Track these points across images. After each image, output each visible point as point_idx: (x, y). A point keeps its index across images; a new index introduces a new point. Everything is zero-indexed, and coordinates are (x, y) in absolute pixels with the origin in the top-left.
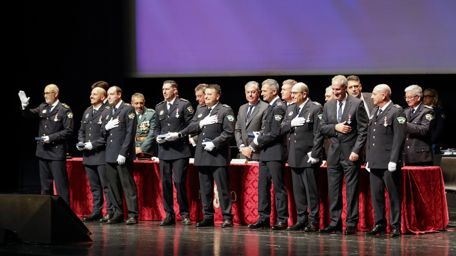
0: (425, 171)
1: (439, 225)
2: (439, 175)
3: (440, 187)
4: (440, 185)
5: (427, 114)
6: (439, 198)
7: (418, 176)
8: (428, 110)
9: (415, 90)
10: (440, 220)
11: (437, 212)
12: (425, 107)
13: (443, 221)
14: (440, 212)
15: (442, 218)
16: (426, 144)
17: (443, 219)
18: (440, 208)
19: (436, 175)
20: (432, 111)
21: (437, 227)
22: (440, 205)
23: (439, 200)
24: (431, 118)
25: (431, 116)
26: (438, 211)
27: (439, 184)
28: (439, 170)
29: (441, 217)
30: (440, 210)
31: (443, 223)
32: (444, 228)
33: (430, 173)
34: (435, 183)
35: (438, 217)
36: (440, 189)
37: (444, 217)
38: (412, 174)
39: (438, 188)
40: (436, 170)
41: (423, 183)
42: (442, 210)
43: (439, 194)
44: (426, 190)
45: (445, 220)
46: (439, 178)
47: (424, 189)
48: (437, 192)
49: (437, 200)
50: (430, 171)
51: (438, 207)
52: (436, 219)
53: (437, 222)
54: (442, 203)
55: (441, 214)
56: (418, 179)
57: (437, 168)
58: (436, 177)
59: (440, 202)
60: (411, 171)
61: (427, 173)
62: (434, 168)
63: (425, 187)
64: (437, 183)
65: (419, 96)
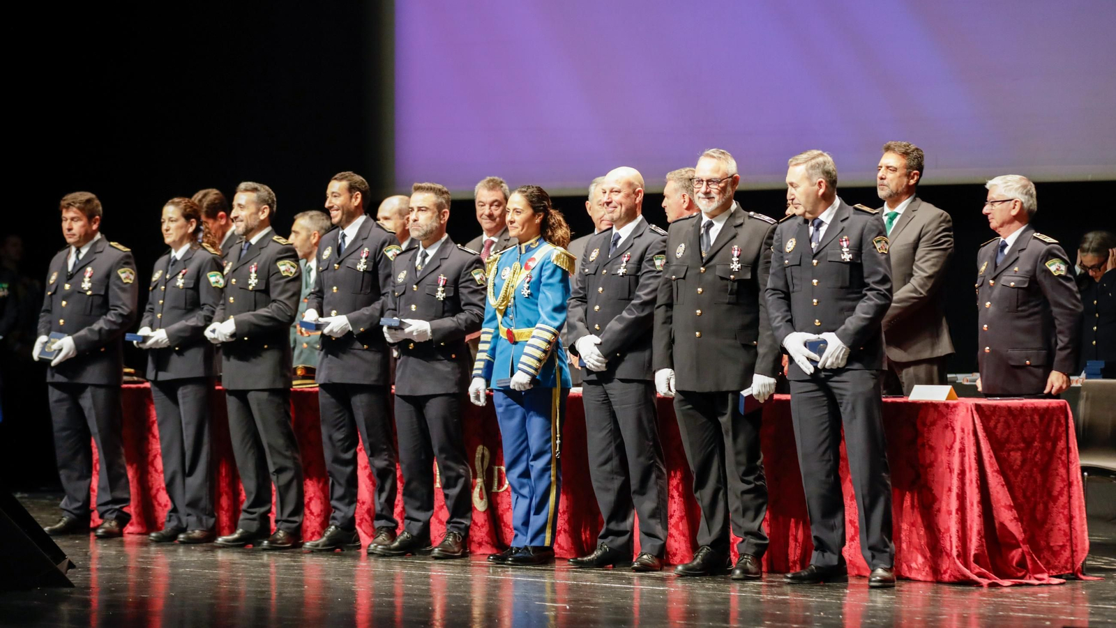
0: (1022, 410)
1: (1059, 562)
2: (1064, 424)
3: (1063, 458)
4: (1065, 451)
6: (1062, 486)
7: (999, 422)
9: (1009, 184)
10: (1063, 547)
11: (1053, 525)
12: (1039, 239)
14: (1064, 526)
15: (1068, 544)
16: (1039, 346)
17: (1071, 546)
18: (1064, 515)
19: (1055, 422)
21: (1055, 568)
22: (1064, 507)
23: (1061, 493)
26: (1058, 524)
27: (1063, 449)
28: (1063, 409)
29: (1067, 541)
30: (1063, 520)
31: (1072, 556)
32: (1073, 569)
33: (1036, 418)
34: (1049, 444)
35: (1058, 540)
36: (1066, 462)
37: (1074, 542)
38: (980, 417)
39: (1060, 458)
40: (1054, 409)
41: (1014, 444)
42: (1070, 519)
43: (1062, 476)
44: (1024, 461)
45: (1079, 548)
46: (1063, 431)
47: (1016, 460)
48: (1056, 470)
49: (1055, 493)
50: (1035, 410)
51: (1060, 513)
52: (1052, 544)
53: (1056, 554)
54: (1069, 502)
55: (1068, 531)
56: (998, 431)
57: (1059, 403)
58: (1053, 430)
59: (1063, 499)
60: (978, 407)
61: (1027, 416)
62: (1050, 403)
63: (1019, 454)
64: (1058, 445)
65: (1016, 202)
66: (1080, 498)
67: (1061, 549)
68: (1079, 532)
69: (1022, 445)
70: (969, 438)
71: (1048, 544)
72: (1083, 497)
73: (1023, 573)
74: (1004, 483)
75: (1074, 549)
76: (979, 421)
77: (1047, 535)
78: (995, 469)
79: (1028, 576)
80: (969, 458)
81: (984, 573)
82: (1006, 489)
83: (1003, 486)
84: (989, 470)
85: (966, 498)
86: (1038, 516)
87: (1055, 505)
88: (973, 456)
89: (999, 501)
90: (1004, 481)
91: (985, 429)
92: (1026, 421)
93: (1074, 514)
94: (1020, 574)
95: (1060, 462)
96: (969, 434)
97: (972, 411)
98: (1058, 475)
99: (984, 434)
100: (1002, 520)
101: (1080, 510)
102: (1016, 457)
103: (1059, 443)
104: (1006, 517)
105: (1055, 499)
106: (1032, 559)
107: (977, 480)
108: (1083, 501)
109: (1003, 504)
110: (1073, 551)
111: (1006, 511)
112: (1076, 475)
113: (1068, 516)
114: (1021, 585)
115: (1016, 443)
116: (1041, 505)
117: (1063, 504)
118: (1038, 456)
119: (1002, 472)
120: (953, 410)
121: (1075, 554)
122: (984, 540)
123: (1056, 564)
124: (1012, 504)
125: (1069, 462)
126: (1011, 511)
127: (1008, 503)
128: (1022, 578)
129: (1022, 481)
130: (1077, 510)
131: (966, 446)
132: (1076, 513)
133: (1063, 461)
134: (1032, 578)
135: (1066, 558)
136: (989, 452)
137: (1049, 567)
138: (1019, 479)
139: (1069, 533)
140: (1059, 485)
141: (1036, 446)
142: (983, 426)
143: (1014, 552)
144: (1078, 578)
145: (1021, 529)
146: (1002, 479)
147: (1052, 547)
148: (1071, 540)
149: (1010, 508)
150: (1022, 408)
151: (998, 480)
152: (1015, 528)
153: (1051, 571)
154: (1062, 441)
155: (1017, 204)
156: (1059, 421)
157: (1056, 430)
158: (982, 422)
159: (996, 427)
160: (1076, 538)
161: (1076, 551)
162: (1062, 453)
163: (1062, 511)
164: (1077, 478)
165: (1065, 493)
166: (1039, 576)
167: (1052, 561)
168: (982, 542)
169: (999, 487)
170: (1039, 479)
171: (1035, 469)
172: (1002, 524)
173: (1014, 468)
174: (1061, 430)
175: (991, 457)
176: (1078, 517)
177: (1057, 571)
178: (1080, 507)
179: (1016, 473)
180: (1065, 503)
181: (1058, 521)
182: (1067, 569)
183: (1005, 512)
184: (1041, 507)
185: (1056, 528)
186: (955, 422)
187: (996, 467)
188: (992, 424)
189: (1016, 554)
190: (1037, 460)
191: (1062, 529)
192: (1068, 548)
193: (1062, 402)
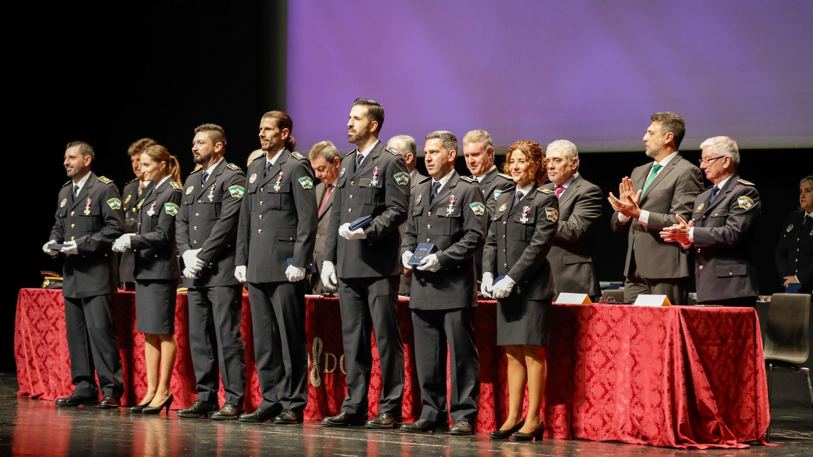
0: (719, 314)
1: (746, 432)
2: (752, 326)
3: (751, 352)
4: (753, 347)
5: (741, 197)
6: (750, 373)
7: (700, 323)
8: (743, 188)
9: (719, 144)
10: (750, 420)
11: (743, 403)
12: (740, 183)
14: (751, 404)
15: (754, 418)
17: (756, 420)
18: (751, 395)
19: (745, 324)
20: (751, 189)
21: (743, 436)
22: (751, 390)
23: (749, 379)
24: (749, 206)
25: (749, 201)
26: (746, 403)
27: (751, 345)
28: (752, 315)
29: (753, 416)
30: (750, 399)
31: (757, 427)
32: (757, 438)
33: (730, 320)
34: (740, 341)
35: (746, 415)
36: (753, 355)
37: (759, 416)
38: (686, 319)
39: (749, 352)
40: (744, 314)
41: (712, 340)
42: (756, 399)
43: (750, 366)
44: (720, 354)
45: (762, 421)
46: (752, 331)
47: (713, 352)
48: (746, 361)
49: (745, 379)
50: (729, 314)
51: (748, 394)
52: (741, 418)
53: (744, 425)
54: (755, 386)
55: (753, 408)
56: (700, 331)
58: (744, 329)
59: (751, 384)
60: (684, 311)
61: (723, 319)
62: (741, 310)
63: (716, 348)
64: (747, 342)
65: (727, 158)
66: (763, 383)
67: (748, 422)
68: (762, 409)
69: (719, 341)
70: (676, 335)
71: (738, 417)
72: (766, 382)
73: (718, 439)
74: (703, 370)
75: (758, 422)
76: (685, 322)
77: (738, 411)
78: (696, 359)
79: (721, 442)
80: (677, 350)
81: (687, 440)
82: (705, 374)
83: (702, 372)
84: (692, 360)
85: (674, 381)
86: (731, 396)
87: (744, 387)
88: (679, 349)
89: (699, 383)
90: (703, 368)
91: (689, 328)
92: (722, 323)
93: (759, 396)
94: (715, 440)
95: (748, 355)
96: (676, 332)
97: (679, 314)
98: (747, 365)
99: (688, 332)
100: (701, 398)
101: (763, 392)
102: (714, 350)
103: (748, 340)
104: (705, 396)
105: (745, 384)
106: (724, 429)
107: (682, 367)
108: (766, 385)
109: (702, 386)
110: (757, 424)
111: (705, 391)
112: (762, 365)
113: (754, 396)
114: (714, 448)
115: (714, 340)
116: (733, 387)
117: (750, 387)
118: (731, 350)
119: (702, 361)
120: (665, 313)
121: (759, 426)
122: (687, 413)
123: (744, 433)
124: (709, 386)
125: (756, 355)
126: (708, 391)
127: (706, 386)
128: (717, 443)
129: (718, 369)
130: (761, 392)
131: (675, 341)
132: (760, 394)
133: (751, 355)
134: (725, 443)
135: (752, 429)
136: (691, 346)
137: (738, 436)
138: (716, 367)
139: (754, 410)
140: (748, 372)
141: (730, 342)
142: (687, 325)
143: (711, 423)
144: (761, 444)
145: (716, 405)
146: (702, 367)
147: (741, 420)
148: (756, 415)
149: (707, 389)
150: (719, 313)
151: (698, 367)
152: (711, 405)
153: (740, 439)
154: (751, 339)
155: (727, 159)
156: (748, 323)
157: (746, 331)
158: (687, 322)
159: (698, 327)
160: (760, 413)
161: (760, 424)
162: (750, 348)
163: (750, 392)
164: (762, 368)
165: (752, 378)
166: (729, 442)
167: (740, 431)
168: (686, 414)
169: (699, 373)
170: (732, 368)
171: (729, 360)
172: (701, 402)
173: (713, 358)
174: (749, 330)
175: (693, 350)
176: (761, 398)
177: (745, 439)
178: (763, 390)
179: (713, 362)
180: (752, 387)
181: (746, 400)
182: (752, 437)
183: (703, 392)
184: (733, 389)
185: (744, 406)
186: (666, 322)
187: (697, 357)
188: (695, 324)
189: (712, 425)
190: (730, 353)
191: (750, 406)
192: (754, 421)
193: (751, 309)
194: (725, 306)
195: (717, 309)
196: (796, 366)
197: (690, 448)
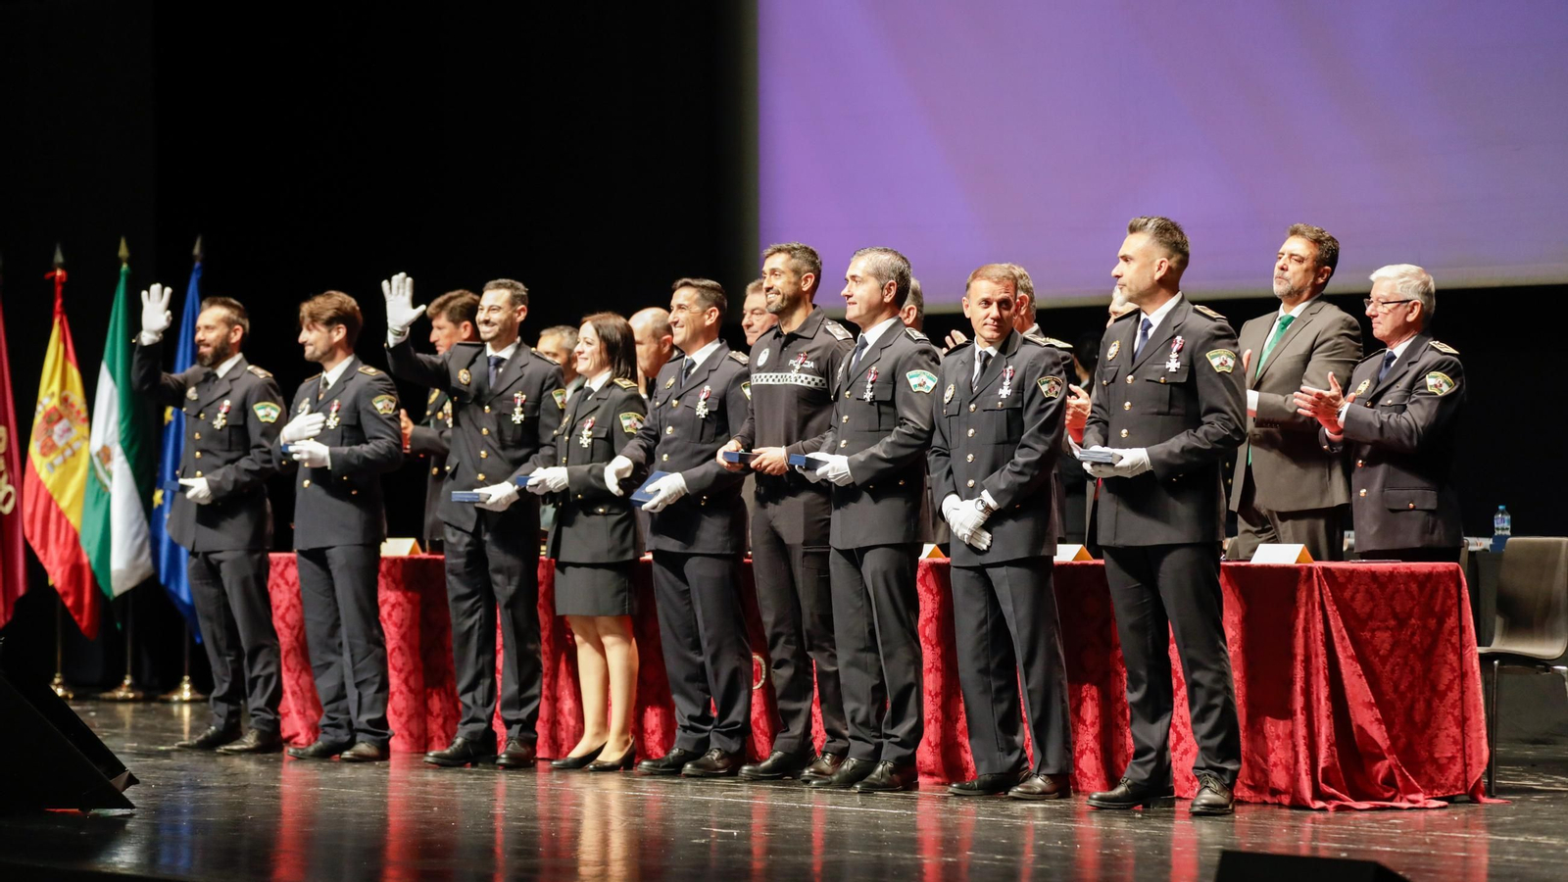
0: (1392, 575)
1: (1446, 779)
2: (1455, 595)
3: (1455, 639)
4: (1457, 631)
5: (1433, 374)
6: (1451, 678)
7: (1358, 592)
8: (1440, 358)
9: (1405, 279)
10: (1452, 759)
11: (1439, 729)
12: (1433, 348)
13: (1466, 765)
14: (1455, 731)
15: (1459, 755)
16: (1425, 485)
17: (1464, 757)
18: (1454, 716)
19: (1441, 593)
20: (1452, 362)
21: (1440, 787)
22: (1453, 706)
23: (1449, 688)
24: (1446, 389)
25: (1445, 382)
26: (1446, 729)
27: (1453, 628)
28: (1454, 576)
29: (1458, 751)
30: (1453, 722)
31: (1465, 772)
32: (1466, 789)
33: (1414, 587)
34: (1433, 623)
35: (1445, 749)
36: (1458, 645)
37: (1468, 751)
38: (1330, 586)
39: (1449, 641)
40: (1440, 575)
41: (1380, 621)
42: (1463, 722)
43: (1451, 665)
44: (1394, 645)
45: (1474, 760)
46: (1454, 604)
47: (1383, 642)
48: (1445, 656)
49: (1442, 687)
50: (1412, 576)
51: (1449, 713)
52: (1437, 755)
53: (1442, 769)
54: (1462, 699)
55: (1459, 737)
56: (1357, 605)
57: (1447, 567)
58: (1439, 601)
59: (1454, 695)
60: (1329, 572)
61: (1400, 583)
62: (1434, 568)
63: (1387, 635)
64: (1446, 622)
65: (1415, 303)
66: (1477, 694)
67: (1449, 763)
68: (1475, 740)
69: (1393, 623)
70: (1315, 613)
71: (1431, 754)
72: (1481, 692)
73: (1392, 793)
74: (1361, 672)
75: (1467, 762)
76: (1329, 590)
77: (1431, 744)
78: (1349, 654)
79: (1398, 798)
80: (1315, 640)
81: (1335, 795)
82: (1365, 681)
83: (1360, 676)
84: (1341, 656)
85: (1312, 693)
86: (1417, 718)
87: (1441, 702)
88: (1320, 637)
89: (1355, 697)
90: (1362, 670)
91: (1337, 601)
92: (1398, 591)
93: (1469, 716)
94: (1388, 795)
95: (1449, 645)
97: (1318, 576)
98: (1446, 662)
99: (1335, 608)
100: (1360, 723)
101: (1477, 709)
103: (1448, 619)
104: (1367, 720)
105: (1442, 696)
106: (1402, 774)
108: (1482, 698)
109: (1361, 700)
111: (1365, 710)
112: (1473, 665)
113: (1460, 718)
114: (1383, 809)
115: (1385, 620)
116: (1422, 702)
117: (1453, 701)
118: (1417, 638)
119: (1360, 657)
121: (1468, 768)
122: (1335, 748)
123: (1443, 781)
124: (1373, 701)
125: (1462, 652)
126: (1372, 710)
127: (1367, 700)
128: (1391, 799)
129: (1393, 671)
130: (1473, 709)
132: (1471, 713)
133: (1453, 645)
134: (1404, 799)
135: (1456, 774)
136: (1340, 631)
137: (1430, 787)
138: (1388, 668)
139: (1461, 741)
140: (1447, 676)
141: (1414, 625)
142: (1333, 596)
143: (1379, 764)
144: (1475, 801)
145: (1385, 734)
146: (1359, 668)
147: (1436, 759)
148: (1463, 750)
149: (1370, 706)
150: (1391, 573)
151: (1353, 669)
152: (1378, 734)
153: (1436, 791)
154: (1452, 618)
155: (1415, 307)
156: (1447, 590)
157: (1444, 603)
158: (1332, 592)
159: (1353, 598)
160: (1470, 747)
161: (1470, 765)
162: (1451, 633)
163: (1453, 710)
164: (1474, 669)
165: (1456, 687)
166: (1412, 797)
167: (1436, 778)
168: (1332, 751)
169: (1355, 678)
170: (1418, 668)
171: (1412, 655)
172: (1361, 728)
173: (1381, 653)
174: (1449, 602)
176: (1474, 719)
177: (1441, 791)
178: (1477, 705)
179: (1384, 660)
180: (1456, 701)
181: (1445, 724)
182: (1457, 789)
183: (1362, 711)
184: (1421, 706)
185: (1442, 735)
187: (1351, 651)
188: (1347, 594)
189: (1382, 768)
190: (1414, 642)
191: (1452, 735)
192: (1459, 760)
193: (1452, 565)
194: (1403, 561)
195: (1387, 567)
196: (1545, 664)
197: (1340, 809)
